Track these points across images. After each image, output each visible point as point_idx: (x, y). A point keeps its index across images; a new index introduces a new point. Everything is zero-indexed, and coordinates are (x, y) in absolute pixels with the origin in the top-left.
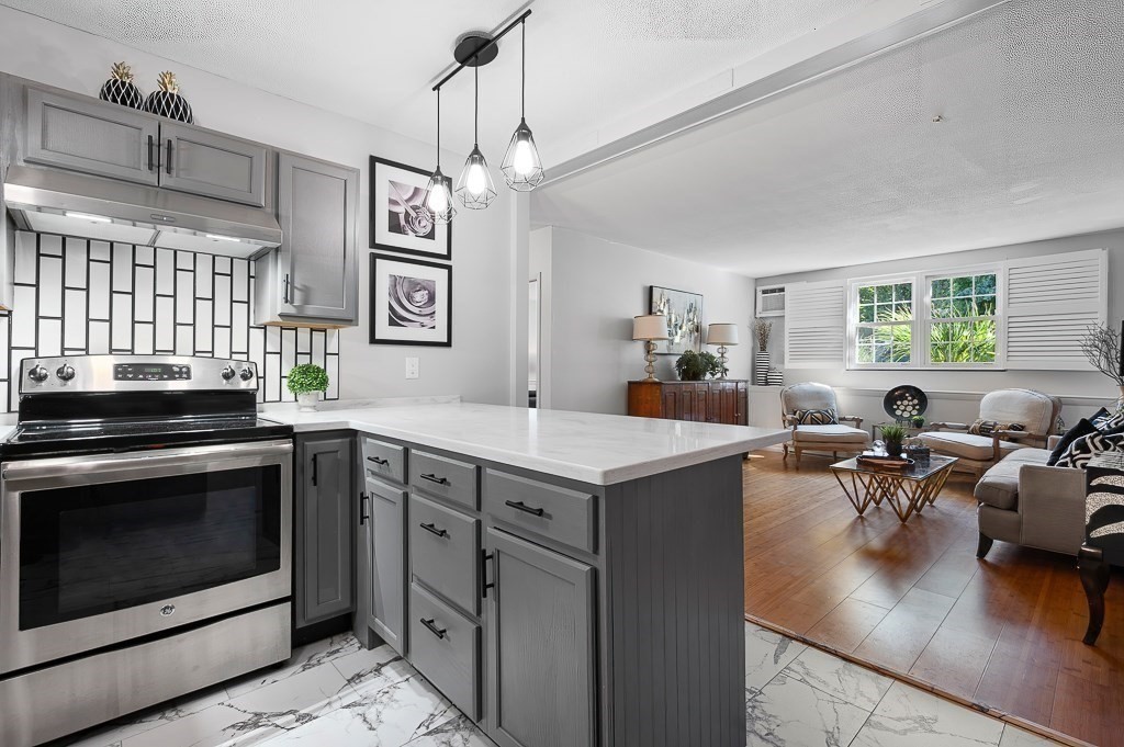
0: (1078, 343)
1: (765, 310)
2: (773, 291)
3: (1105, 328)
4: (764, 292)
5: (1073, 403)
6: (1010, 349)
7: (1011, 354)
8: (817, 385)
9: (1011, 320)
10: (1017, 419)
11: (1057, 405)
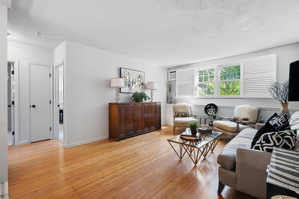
0: (267, 88)
1: (171, 78)
2: (173, 72)
3: (276, 82)
4: (171, 72)
5: (265, 110)
6: (245, 91)
7: (245, 92)
8: (184, 104)
9: (245, 80)
10: (246, 116)
11: (259, 111)
